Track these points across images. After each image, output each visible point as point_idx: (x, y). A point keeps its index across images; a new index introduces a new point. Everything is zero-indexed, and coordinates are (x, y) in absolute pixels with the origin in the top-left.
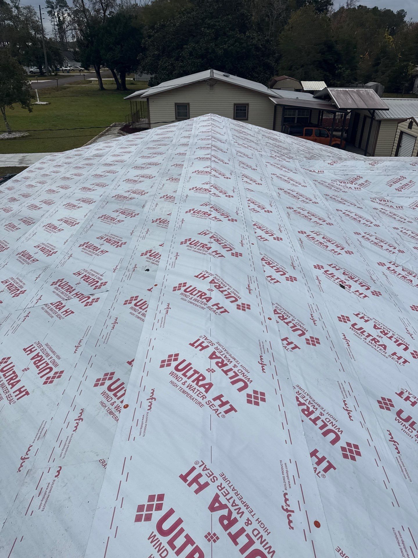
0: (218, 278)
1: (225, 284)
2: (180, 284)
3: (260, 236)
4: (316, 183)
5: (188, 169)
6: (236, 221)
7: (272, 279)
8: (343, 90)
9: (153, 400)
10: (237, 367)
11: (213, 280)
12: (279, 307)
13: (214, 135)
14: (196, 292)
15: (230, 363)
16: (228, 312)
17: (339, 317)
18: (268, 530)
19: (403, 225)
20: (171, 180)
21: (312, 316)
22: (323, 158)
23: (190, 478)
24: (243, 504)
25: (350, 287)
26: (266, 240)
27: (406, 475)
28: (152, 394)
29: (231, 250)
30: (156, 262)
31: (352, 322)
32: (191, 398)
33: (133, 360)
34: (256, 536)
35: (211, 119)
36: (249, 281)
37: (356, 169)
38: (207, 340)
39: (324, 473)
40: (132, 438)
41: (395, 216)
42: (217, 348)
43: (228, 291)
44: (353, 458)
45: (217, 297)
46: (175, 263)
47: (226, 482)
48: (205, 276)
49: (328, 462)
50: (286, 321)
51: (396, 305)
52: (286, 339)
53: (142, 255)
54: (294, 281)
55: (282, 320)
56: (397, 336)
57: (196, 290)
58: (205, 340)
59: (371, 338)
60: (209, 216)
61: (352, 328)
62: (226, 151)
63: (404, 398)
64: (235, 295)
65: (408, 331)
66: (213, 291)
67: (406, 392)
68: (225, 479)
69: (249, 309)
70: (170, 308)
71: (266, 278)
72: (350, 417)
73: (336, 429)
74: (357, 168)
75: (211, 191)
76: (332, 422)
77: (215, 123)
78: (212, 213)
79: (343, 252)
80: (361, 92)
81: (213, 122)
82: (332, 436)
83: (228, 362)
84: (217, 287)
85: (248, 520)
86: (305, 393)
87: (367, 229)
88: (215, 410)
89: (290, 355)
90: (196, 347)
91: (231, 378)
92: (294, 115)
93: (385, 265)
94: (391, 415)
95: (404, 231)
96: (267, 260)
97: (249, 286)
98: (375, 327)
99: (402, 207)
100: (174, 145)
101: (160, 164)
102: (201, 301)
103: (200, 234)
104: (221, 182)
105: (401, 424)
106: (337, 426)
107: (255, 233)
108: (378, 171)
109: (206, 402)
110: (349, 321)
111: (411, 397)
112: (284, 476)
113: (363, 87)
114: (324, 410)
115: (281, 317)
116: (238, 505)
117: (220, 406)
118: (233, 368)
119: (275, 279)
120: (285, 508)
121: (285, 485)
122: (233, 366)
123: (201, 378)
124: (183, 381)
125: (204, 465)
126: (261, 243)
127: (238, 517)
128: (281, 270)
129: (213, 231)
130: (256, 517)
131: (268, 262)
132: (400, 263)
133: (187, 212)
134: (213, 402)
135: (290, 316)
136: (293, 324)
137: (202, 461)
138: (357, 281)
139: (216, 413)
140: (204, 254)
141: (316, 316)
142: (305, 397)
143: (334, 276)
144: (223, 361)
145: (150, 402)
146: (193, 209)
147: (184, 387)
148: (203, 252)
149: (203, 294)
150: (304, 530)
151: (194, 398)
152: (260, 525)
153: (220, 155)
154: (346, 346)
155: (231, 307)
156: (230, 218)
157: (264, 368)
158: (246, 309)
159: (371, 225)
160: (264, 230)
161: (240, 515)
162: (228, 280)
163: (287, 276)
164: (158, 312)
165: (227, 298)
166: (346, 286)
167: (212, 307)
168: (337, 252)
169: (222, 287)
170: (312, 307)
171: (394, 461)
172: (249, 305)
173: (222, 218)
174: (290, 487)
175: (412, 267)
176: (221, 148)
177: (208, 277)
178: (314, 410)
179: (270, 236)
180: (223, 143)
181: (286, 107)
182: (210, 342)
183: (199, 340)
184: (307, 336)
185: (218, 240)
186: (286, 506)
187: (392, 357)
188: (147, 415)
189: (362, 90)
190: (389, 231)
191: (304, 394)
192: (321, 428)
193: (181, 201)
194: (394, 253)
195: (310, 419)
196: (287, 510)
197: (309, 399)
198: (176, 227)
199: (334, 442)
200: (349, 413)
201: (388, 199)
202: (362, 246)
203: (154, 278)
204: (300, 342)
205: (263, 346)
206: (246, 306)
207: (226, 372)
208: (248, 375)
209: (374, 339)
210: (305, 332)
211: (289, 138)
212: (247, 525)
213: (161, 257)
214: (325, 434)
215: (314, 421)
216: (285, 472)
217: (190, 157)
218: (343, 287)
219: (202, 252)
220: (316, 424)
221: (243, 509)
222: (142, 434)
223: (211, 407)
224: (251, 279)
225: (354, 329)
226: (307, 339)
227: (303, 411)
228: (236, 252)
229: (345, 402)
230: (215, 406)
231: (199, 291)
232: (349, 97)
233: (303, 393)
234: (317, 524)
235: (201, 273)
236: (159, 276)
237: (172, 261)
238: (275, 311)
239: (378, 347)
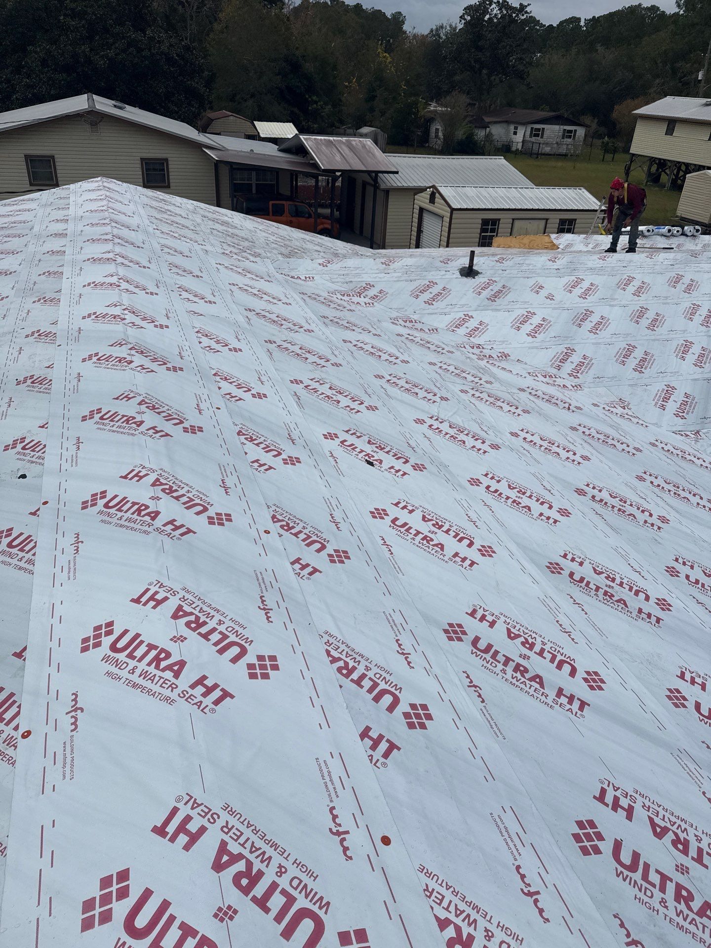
0: (166, 474)
1: (180, 484)
2: (93, 495)
3: (229, 394)
4: (305, 297)
5: (73, 280)
6: (181, 369)
7: (261, 465)
8: (325, 139)
9: (79, 711)
10: (224, 623)
11: (158, 480)
12: (280, 510)
13: (113, 216)
14: (129, 505)
15: (210, 620)
16: (195, 533)
17: (371, 512)
18: (313, 872)
19: (442, 358)
20: (42, 301)
21: (332, 517)
22: (308, 254)
23: (171, 829)
24: (268, 844)
25: (381, 462)
26: (240, 399)
27: (497, 731)
28: (74, 702)
29: (181, 422)
30: (37, 460)
31: (392, 517)
32: (150, 694)
33: (25, 649)
34: (296, 889)
35: (104, 187)
36: (222, 473)
37: (364, 272)
38: (164, 587)
39: (384, 760)
40: (48, 787)
41: (428, 345)
42: (183, 599)
43: (188, 495)
44: (423, 726)
45: (169, 508)
46: (77, 457)
47: (234, 817)
48: (141, 474)
49: (388, 741)
50: (293, 531)
51: (448, 480)
52: (297, 561)
53: (6, 448)
54: (297, 464)
55: (287, 530)
56: (456, 527)
57: (128, 501)
58: (160, 587)
59: (421, 536)
60: (129, 364)
61: (392, 525)
62: (142, 245)
63: (478, 618)
64: (201, 500)
65: (469, 517)
66: (161, 498)
67: (480, 609)
68: (232, 813)
69: (231, 520)
70: (82, 542)
71: (251, 464)
72: (409, 663)
73: (392, 687)
74: (364, 270)
75: (125, 319)
76: (385, 678)
77: (112, 195)
78: (134, 359)
79: (362, 408)
80: (354, 143)
81: (108, 194)
82: (387, 699)
83: (207, 617)
84: (167, 491)
85: (280, 867)
86: (338, 642)
87: (393, 369)
88: (196, 704)
89: (308, 585)
90: (145, 604)
91: (216, 644)
92: (250, 179)
93: (425, 422)
94: (464, 648)
95: (445, 367)
96: (246, 433)
97: (223, 483)
98: (424, 518)
99: (436, 329)
100: (38, 236)
101: (15, 272)
102: (141, 520)
103: (117, 398)
104: (141, 301)
105: (480, 659)
106: (392, 682)
107: (220, 388)
108: (396, 275)
109: (179, 695)
110: (387, 515)
111: (488, 615)
112: (325, 781)
113: (355, 135)
114: (369, 661)
115: (284, 526)
116: (260, 848)
117: (205, 695)
118: (217, 626)
119: (265, 464)
120: (334, 830)
121: (330, 795)
122: (217, 624)
123: (163, 655)
124: (130, 667)
125: (193, 800)
126: (232, 405)
127: (263, 867)
128: (273, 448)
129: (142, 391)
130: (291, 859)
131: (249, 437)
132: (446, 415)
133: (84, 360)
134: (191, 691)
135: (299, 522)
136: (305, 534)
137: (187, 794)
138: (389, 451)
139: (199, 708)
140: (132, 434)
141: (338, 516)
142: (339, 647)
143: (356, 448)
144: (197, 618)
145: (72, 717)
146: (96, 354)
147: (135, 678)
148: (129, 431)
149: (143, 507)
150: (368, 855)
151: (155, 692)
152: (300, 869)
153: (130, 252)
154: (388, 554)
155: (199, 523)
156: (169, 365)
157: (268, 615)
158: (224, 521)
159: (398, 361)
160: (234, 382)
161: (266, 863)
162: (184, 476)
163: (284, 456)
164: (58, 553)
165: (188, 508)
166: (375, 462)
167: (163, 528)
168: (354, 409)
169: (176, 491)
170: (330, 503)
171: (478, 715)
172: (229, 515)
173: (154, 366)
174: (337, 796)
175: (462, 421)
176: (130, 240)
177: (147, 475)
178: (356, 665)
179: (245, 391)
180: (134, 230)
181: (234, 167)
182: (170, 589)
183: (147, 590)
184: (330, 550)
185: (154, 408)
186: (336, 827)
187: (454, 560)
188: (72, 741)
189: (355, 141)
190: (423, 369)
191: (337, 644)
192: (370, 691)
193: (69, 341)
194: (434, 402)
195: (352, 680)
196: (338, 833)
197: (346, 649)
198: (67, 388)
199: (391, 708)
200: (406, 658)
201: (416, 319)
202: (388, 395)
203: (39, 490)
204: (320, 561)
205: (263, 579)
206: (224, 517)
207: (206, 636)
208: (244, 632)
209: (425, 538)
210: (325, 543)
211: (248, 221)
212: (280, 876)
213: (46, 449)
214: (377, 699)
215: (358, 682)
216: (326, 774)
217: (74, 257)
218: (371, 464)
219: (127, 431)
220: (362, 687)
221: (270, 852)
222: (68, 776)
223: (189, 700)
224: (225, 469)
225: (395, 527)
226: (330, 555)
227: (339, 670)
228: (191, 426)
229: (399, 642)
230: (196, 698)
231: (134, 504)
232: (335, 150)
233: (335, 642)
234: (386, 841)
235: (133, 470)
236: (49, 486)
237: (70, 453)
238: (274, 517)
239: (433, 549)
